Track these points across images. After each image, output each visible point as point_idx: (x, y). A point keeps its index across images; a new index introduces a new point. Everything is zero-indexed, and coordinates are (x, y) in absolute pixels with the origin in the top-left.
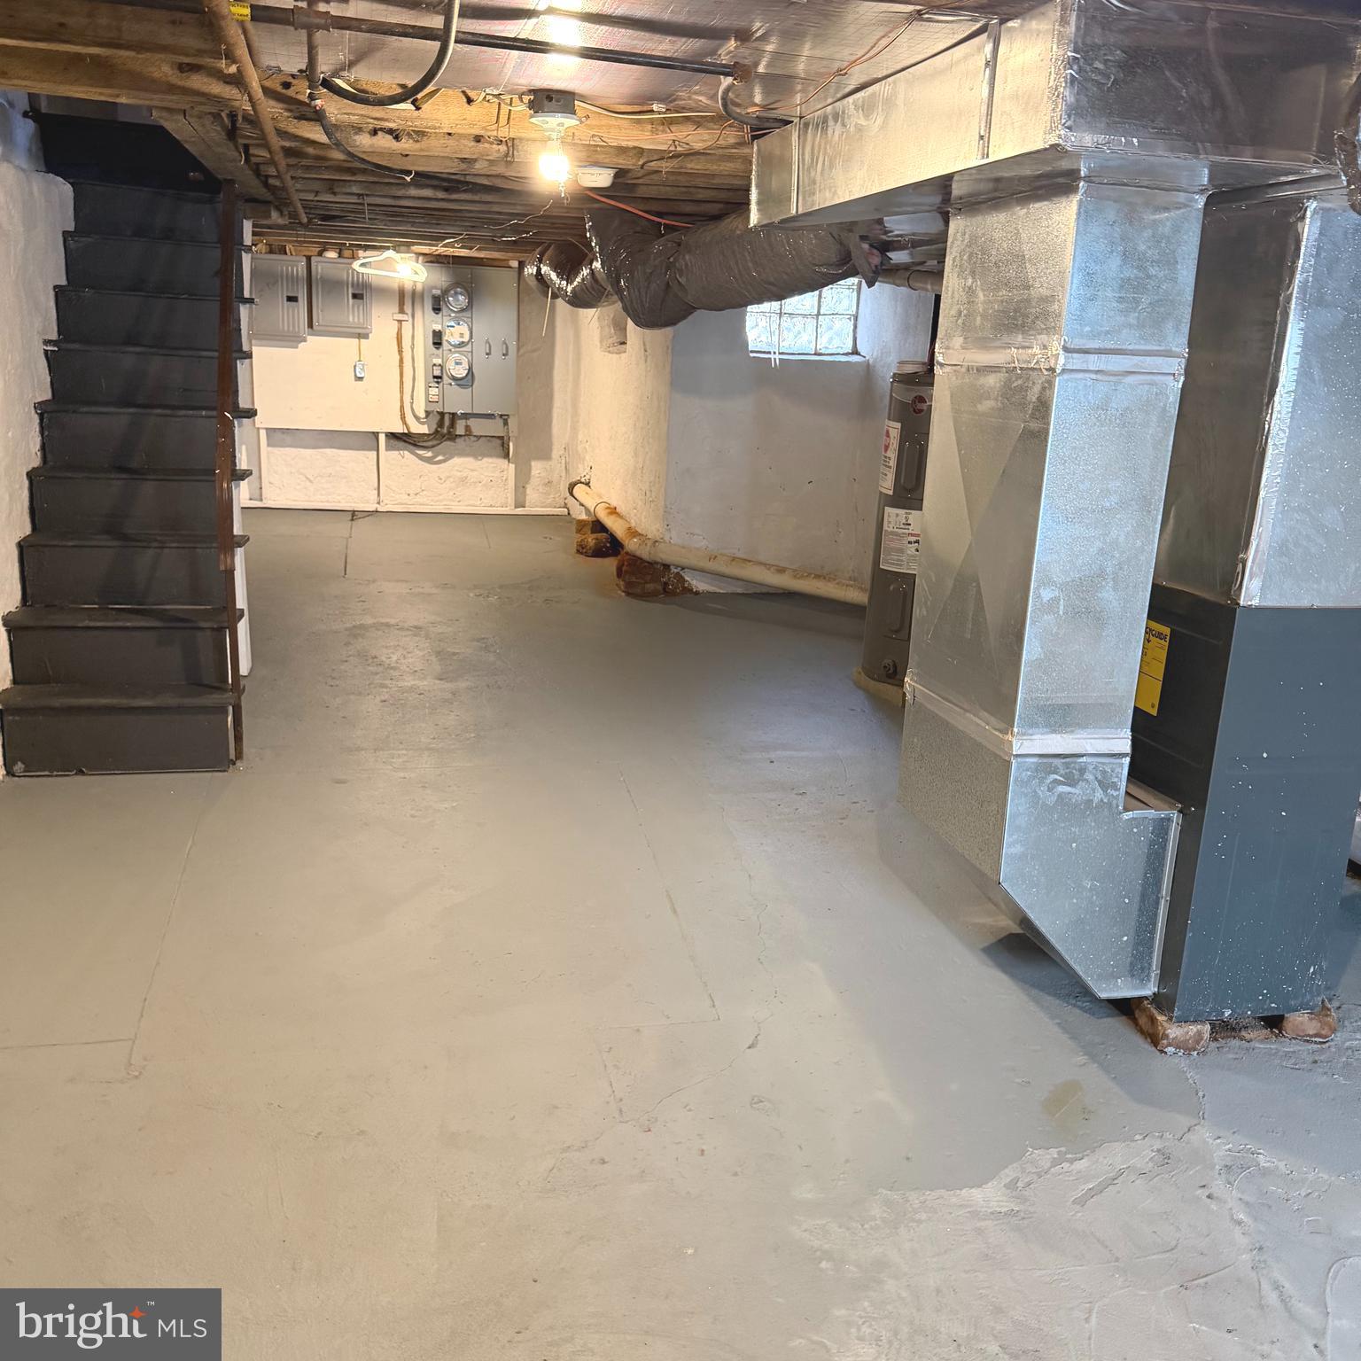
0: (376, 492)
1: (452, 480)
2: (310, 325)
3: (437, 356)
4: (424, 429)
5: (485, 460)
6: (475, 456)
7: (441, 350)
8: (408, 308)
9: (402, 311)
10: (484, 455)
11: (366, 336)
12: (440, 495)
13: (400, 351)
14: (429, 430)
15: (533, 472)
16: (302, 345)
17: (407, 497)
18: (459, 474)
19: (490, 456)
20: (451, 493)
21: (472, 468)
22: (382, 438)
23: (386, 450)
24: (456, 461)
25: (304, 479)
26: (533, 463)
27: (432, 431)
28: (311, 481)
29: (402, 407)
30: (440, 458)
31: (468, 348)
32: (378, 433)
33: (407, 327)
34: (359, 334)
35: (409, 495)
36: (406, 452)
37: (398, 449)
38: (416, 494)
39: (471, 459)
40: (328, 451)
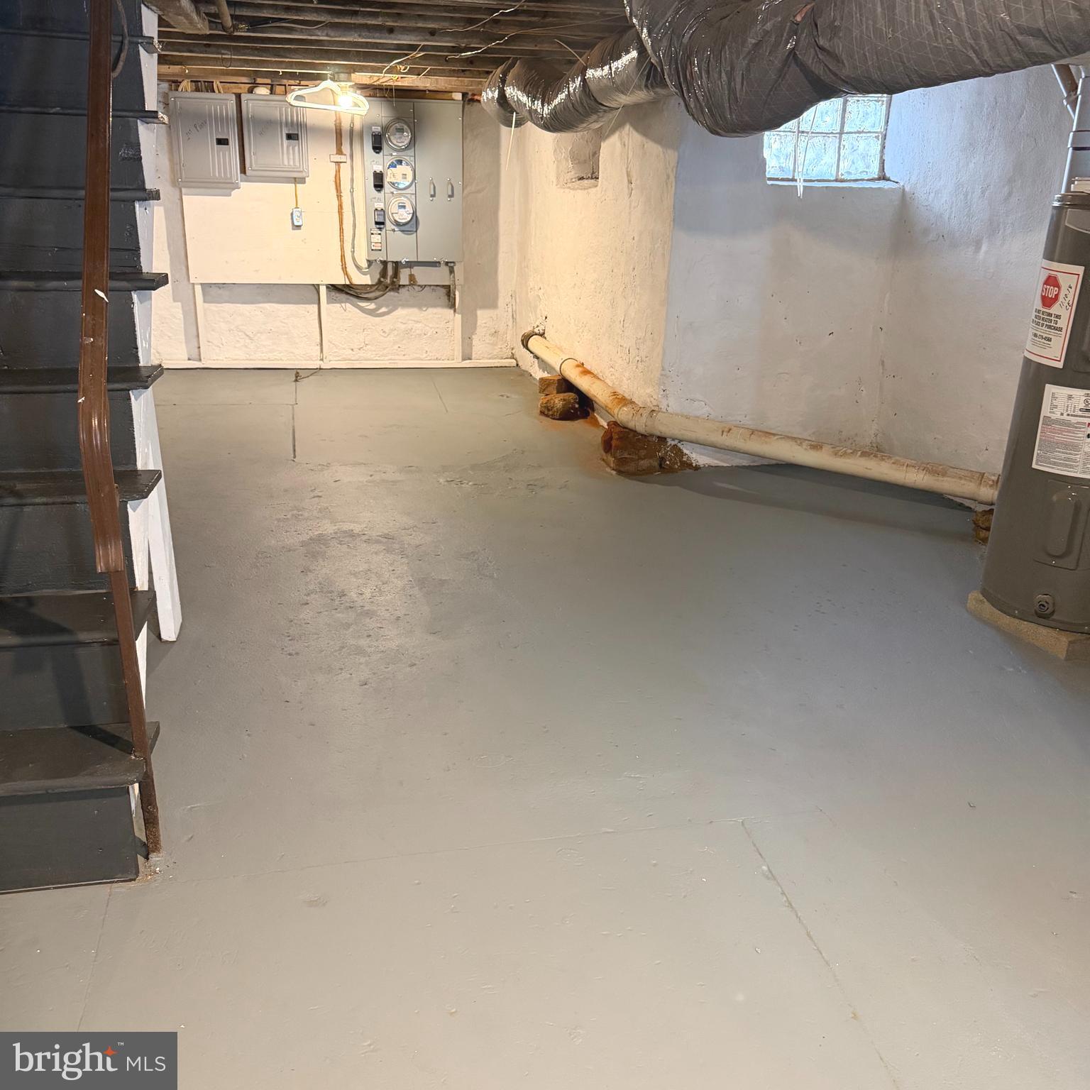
0: (319, 347)
1: (396, 332)
2: (243, 170)
3: (379, 200)
4: (366, 280)
5: (430, 310)
6: (420, 306)
7: (383, 192)
8: (346, 148)
9: (340, 152)
10: (428, 306)
11: (302, 181)
12: (384, 349)
13: (339, 197)
14: (372, 282)
15: (479, 323)
16: (235, 192)
17: (351, 351)
18: (403, 326)
19: (435, 306)
20: (396, 347)
21: (416, 319)
22: (323, 290)
23: (328, 303)
24: (401, 312)
25: (244, 336)
26: (479, 312)
27: (376, 281)
28: (251, 339)
29: (343, 257)
30: (384, 310)
31: (412, 190)
32: (318, 285)
33: (345, 169)
34: (295, 178)
36: (348, 305)
37: (341, 302)
38: (359, 349)
39: (415, 310)
40: (267, 305)
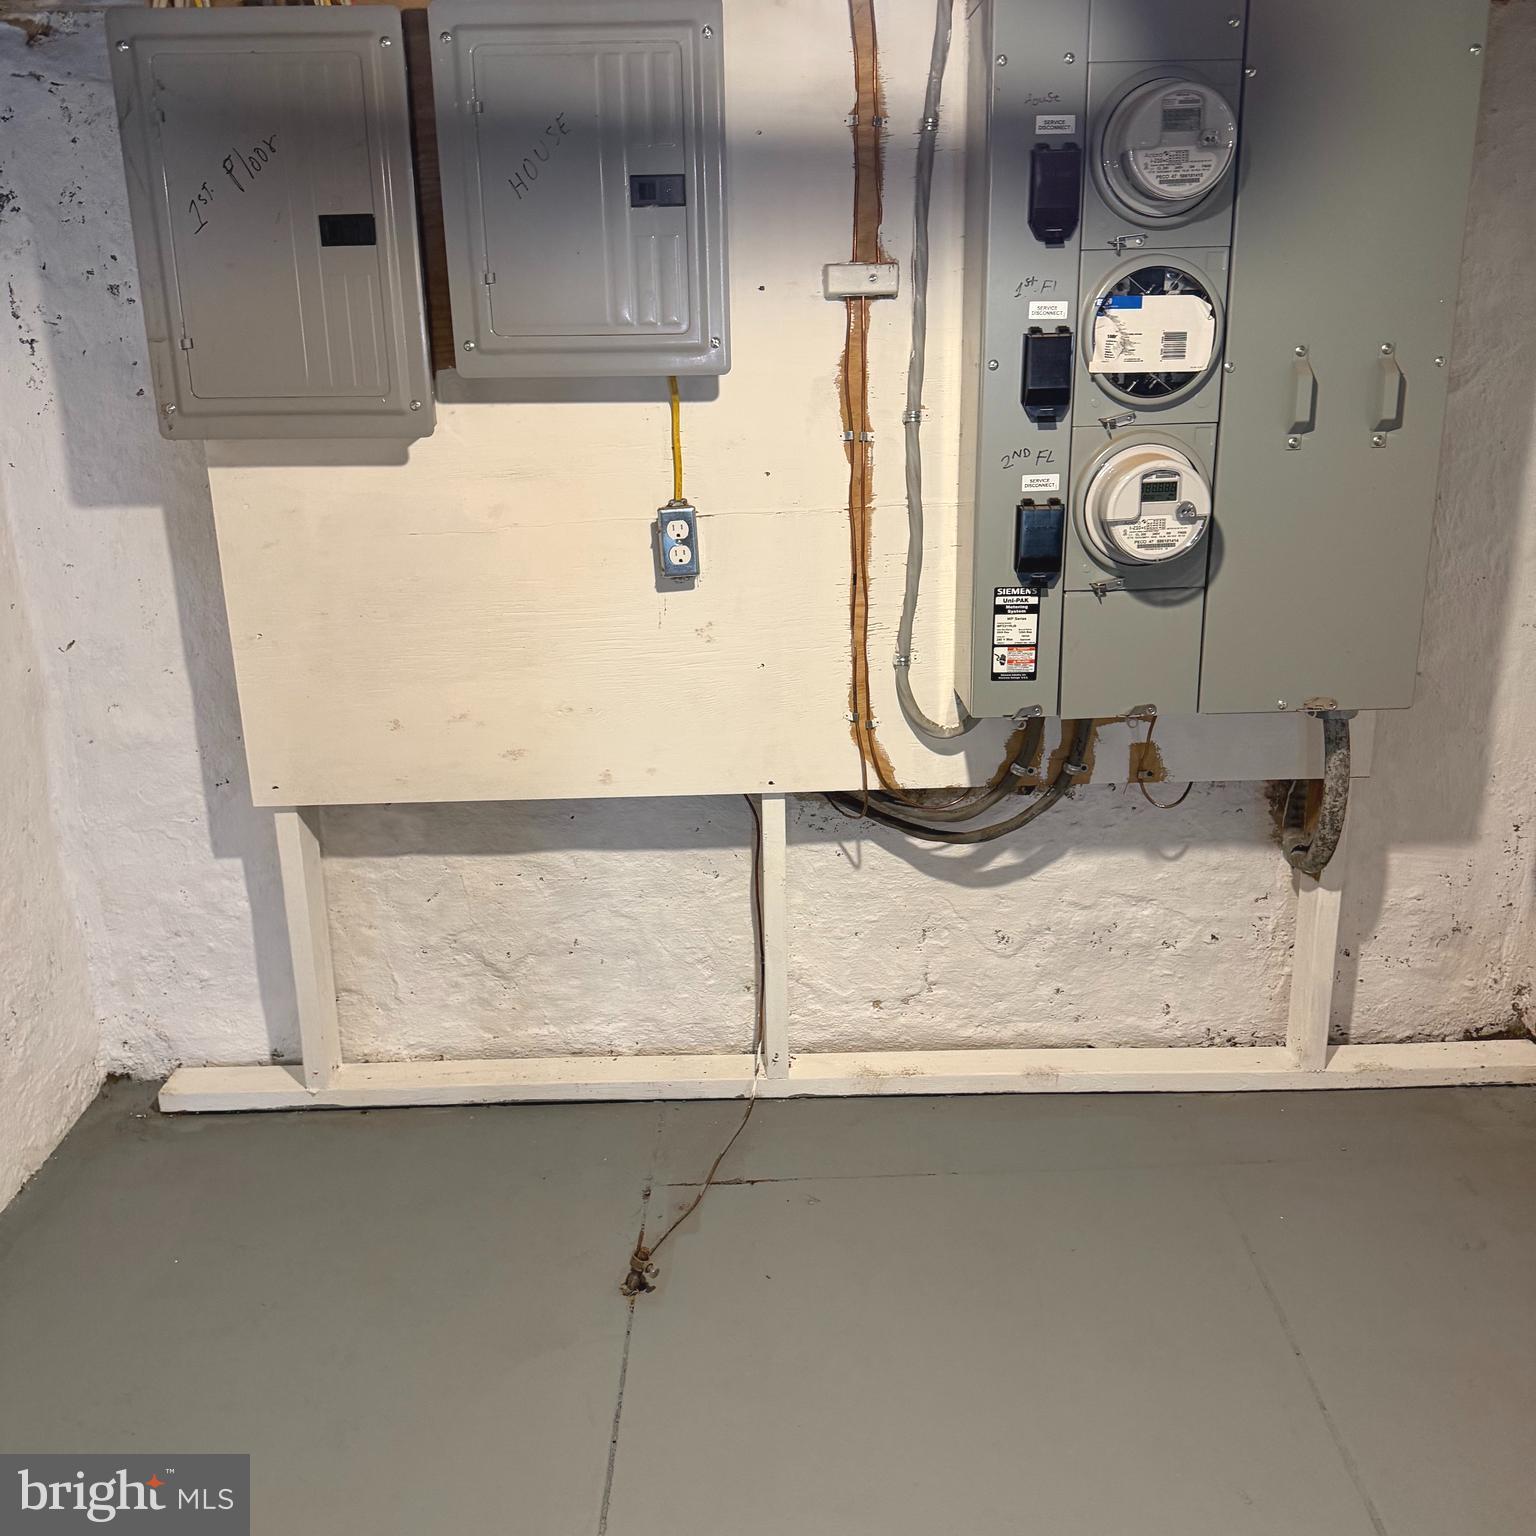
0: (750, 998)
1: (1050, 938)
2: (441, 351)
3: (1043, 461)
4: (949, 771)
5: (1195, 857)
6: (1153, 847)
7: (1063, 425)
8: (897, 235)
9: (868, 251)
10: (1187, 840)
11: (703, 387)
12: (1000, 998)
13: (857, 445)
14: (971, 779)
15: (1392, 895)
16: (418, 448)
17: (872, 1011)
18: (1079, 917)
19: (1216, 840)
20: (1045, 991)
21: (1131, 889)
22: (774, 816)
23: (790, 841)
24: (1075, 869)
25: (478, 967)
26: (1396, 859)
27: (991, 773)
28: (501, 975)
29: (860, 688)
30: (1006, 859)
31: (1201, 406)
32: (759, 797)
33: (889, 327)
34: (673, 379)
35: (877, 1003)
36: (870, 847)
37: (839, 837)
38: (905, 1001)
39: (1135, 859)
40: (561, 859)
